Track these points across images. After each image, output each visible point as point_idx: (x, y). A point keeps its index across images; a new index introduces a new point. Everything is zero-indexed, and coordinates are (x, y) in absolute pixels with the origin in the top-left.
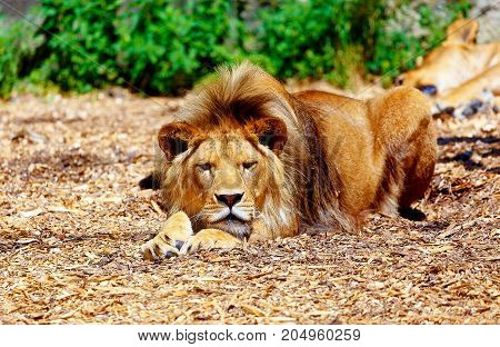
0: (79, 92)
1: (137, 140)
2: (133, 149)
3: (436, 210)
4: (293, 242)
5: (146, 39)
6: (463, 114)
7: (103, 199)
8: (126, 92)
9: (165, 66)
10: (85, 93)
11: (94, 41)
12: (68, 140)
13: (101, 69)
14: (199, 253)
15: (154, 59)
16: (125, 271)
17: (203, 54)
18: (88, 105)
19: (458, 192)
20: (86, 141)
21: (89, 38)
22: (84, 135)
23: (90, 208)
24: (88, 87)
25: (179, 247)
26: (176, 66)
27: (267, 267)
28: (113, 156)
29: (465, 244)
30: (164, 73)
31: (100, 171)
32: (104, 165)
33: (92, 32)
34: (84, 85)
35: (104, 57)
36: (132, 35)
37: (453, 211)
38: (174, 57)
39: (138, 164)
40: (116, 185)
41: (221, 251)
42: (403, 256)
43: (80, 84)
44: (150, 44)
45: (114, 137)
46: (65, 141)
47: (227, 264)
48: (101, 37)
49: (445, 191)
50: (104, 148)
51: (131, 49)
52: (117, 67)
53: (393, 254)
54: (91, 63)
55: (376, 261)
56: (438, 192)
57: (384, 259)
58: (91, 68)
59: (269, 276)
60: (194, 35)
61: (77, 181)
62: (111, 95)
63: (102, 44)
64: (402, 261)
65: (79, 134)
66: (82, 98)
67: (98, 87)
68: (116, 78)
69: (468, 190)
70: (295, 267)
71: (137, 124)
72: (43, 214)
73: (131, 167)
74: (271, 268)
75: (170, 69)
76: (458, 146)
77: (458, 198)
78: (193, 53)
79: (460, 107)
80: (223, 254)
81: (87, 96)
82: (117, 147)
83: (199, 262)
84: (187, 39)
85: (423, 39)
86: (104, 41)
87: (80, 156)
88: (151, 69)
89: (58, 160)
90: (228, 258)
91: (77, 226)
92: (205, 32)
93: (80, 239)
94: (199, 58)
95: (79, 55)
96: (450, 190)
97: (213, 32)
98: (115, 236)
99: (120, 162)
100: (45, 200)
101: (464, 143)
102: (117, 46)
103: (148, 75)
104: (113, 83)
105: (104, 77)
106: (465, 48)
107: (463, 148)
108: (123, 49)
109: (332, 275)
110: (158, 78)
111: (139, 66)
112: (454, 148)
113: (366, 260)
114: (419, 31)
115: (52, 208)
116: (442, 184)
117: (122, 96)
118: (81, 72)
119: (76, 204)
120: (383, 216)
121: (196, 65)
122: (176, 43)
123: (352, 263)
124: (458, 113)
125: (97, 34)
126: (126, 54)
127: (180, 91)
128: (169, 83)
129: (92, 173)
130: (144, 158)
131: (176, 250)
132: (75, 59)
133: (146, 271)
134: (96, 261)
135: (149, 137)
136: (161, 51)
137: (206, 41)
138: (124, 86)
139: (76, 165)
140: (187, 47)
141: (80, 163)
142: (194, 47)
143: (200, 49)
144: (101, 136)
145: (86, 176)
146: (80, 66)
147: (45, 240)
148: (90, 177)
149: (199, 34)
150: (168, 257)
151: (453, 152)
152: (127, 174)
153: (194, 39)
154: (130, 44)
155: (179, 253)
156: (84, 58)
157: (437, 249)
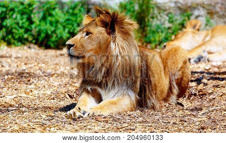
0: (15, 46)
1: (50, 67)
2: (49, 71)
3: (191, 103)
4: (135, 113)
5: (46, 23)
6: (194, 61)
7: (42, 92)
8: (36, 46)
9: (54, 36)
10: (18, 46)
11: (23, 23)
12: (19, 66)
13: (26, 36)
14: (93, 116)
15: (50, 32)
16: (60, 123)
17: (71, 31)
18: (20, 52)
19: (201, 95)
20: (27, 67)
21: (21, 22)
22: (26, 64)
23: (37, 95)
24: (20, 44)
25: (84, 114)
26: (59, 36)
27: (125, 124)
28: (41, 73)
29: (212, 118)
30: (54, 39)
31: (37, 80)
32: (39, 77)
33: (22, 19)
34: (18, 43)
35: (27, 31)
36: (40, 21)
37: (199, 104)
38: (58, 32)
39: (54, 77)
40: (46, 86)
41: (103, 117)
42: (186, 121)
43: (16, 42)
44: (48, 25)
45: (40, 65)
46: (18, 66)
47: (107, 122)
48: (26, 21)
49: (195, 95)
50: (36, 70)
51: (39, 27)
52: (32, 35)
53: (181, 121)
54: (21, 33)
55: (174, 123)
56: (192, 95)
57: (177, 123)
58: (21, 35)
59: (127, 128)
60: (67, 22)
61: (27, 84)
62: (30, 48)
63: (26, 24)
64: (185, 124)
65: (23, 64)
66: (17, 48)
67: (24, 44)
68: (32, 40)
69: (205, 94)
70: (138, 124)
71: (47, 60)
72: (17, 97)
73: (51, 79)
74: (127, 125)
75: (57, 37)
76: (196, 75)
77: (201, 98)
78: (67, 30)
79: (193, 58)
80: (104, 118)
81: (19, 47)
82: (42, 70)
83: (93, 121)
84: (65, 24)
85: (169, 28)
86: (27, 23)
87: (27, 73)
88: (48, 36)
89: (17, 74)
90: (106, 119)
91: (34, 103)
92: (73, 21)
93: (36, 109)
94: (69, 32)
95: (16, 29)
96: (197, 94)
97: (76, 21)
98: (52, 108)
99: (45, 76)
100: (16, 92)
101: (199, 74)
102: (33, 26)
103: (46, 39)
104: (31, 42)
105: (27, 39)
106: (194, 33)
107: (198, 76)
108: (36, 27)
109: (155, 129)
110: (51, 41)
111: (43, 35)
112: (194, 76)
113: (169, 123)
114: (167, 25)
115: (20, 95)
116: (194, 91)
117: (35, 48)
118: (17, 37)
119: (31, 94)
120: (169, 104)
121: (68, 35)
122: (59, 26)
123: (163, 124)
124: (192, 61)
125: (24, 20)
126: (37, 29)
127: (60, 47)
128: (56, 43)
129: (34, 80)
130: (56, 75)
131: (82, 115)
132: (14, 31)
133: (70, 124)
134: (46, 119)
135: (55, 66)
136: (53, 29)
137: (73, 25)
138: (36, 44)
139: (25, 77)
140: (64, 27)
141: (27, 76)
142: (67, 27)
143: (70, 29)
144: (33, 65)
145: (31, 82)
146: (16, 34)
147: (21, 109)
148: (33, 82)
149: (70, 22)
150: (79, 118)
151: (194, 78)
152: (49, 81)
153: (67, 24)
154: (39, 25)
155: (84, 116)
156: (18, 30)
157: (200, 119)
